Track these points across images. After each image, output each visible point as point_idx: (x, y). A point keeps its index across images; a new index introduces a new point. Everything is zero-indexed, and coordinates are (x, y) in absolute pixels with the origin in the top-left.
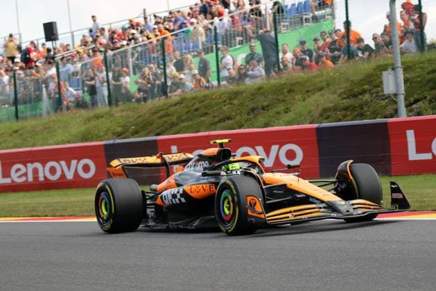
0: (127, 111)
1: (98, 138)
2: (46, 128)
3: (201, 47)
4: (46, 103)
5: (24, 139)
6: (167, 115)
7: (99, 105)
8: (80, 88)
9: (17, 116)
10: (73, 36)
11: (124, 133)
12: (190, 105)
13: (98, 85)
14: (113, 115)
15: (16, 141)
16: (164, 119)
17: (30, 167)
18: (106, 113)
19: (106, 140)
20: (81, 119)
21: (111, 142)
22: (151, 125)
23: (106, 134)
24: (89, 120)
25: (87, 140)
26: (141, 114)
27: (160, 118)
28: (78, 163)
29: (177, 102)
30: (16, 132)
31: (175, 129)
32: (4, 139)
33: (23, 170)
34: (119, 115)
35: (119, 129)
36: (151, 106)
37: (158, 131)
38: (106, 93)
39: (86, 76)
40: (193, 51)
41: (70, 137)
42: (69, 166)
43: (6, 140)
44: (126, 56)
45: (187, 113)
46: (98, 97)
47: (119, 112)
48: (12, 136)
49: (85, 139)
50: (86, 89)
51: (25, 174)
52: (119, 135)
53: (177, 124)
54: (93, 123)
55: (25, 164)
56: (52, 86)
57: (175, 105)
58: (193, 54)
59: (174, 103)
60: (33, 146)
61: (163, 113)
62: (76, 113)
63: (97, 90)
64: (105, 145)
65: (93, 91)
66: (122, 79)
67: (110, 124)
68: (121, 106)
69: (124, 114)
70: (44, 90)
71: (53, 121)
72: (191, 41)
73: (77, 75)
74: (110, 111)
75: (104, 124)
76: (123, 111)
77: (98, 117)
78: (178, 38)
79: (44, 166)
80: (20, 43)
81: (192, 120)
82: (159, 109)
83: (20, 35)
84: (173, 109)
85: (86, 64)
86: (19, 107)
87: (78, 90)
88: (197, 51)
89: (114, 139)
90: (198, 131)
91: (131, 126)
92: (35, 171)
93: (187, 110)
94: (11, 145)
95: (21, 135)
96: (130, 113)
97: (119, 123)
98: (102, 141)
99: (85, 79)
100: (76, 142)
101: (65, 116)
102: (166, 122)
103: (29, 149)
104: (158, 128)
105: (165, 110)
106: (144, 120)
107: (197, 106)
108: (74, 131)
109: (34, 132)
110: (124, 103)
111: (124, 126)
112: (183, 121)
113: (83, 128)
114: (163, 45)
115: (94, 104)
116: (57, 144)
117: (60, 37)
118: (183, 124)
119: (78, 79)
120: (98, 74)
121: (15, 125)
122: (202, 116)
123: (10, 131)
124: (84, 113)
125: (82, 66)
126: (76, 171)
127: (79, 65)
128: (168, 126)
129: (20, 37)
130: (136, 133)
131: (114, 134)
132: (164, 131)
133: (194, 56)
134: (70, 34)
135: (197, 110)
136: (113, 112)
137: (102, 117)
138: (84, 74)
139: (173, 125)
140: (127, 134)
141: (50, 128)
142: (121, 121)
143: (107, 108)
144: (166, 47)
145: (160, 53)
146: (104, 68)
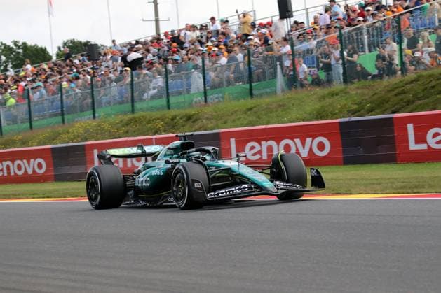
0: (363, 88)
1: (333, 115)
2: (280, 106)
3: (437, 24)
4: (280, 80)
5: (259, 117)
6: (403, 92)
7: (334, 83)
8: (315, 66)
9: (251, 94)
10: (307, 14)
11: (359, 111)
12: (426, 82)
13: (333, 62)
14: (348, 92)
15: (251, 119)
16: (401, 97)
17: (265, 144)
18: (341, 91)
19: (341, 118)
20: (315, 96)
21: (346, 120)
22: (387, 102)
23: (340, 112)
24: (323, 97)
25: (321, 118)
26: (377, 91)
27: (396, 95)
28: (313, 141)
29: (413, 79)
30: (250, 109)
31: (412, 106)
32: (238, 117)
33: (258, 148)
34: (354, 92)
35: (354, 107)
36: (387, 84)
37: (394, 108)
38: (341, 71)
39: (321, 54)
40: (429, 28)
41: (305, 115)
42: (303, 144)
43: (240, 118)
44: (361, 34)
45: (423, 90)
47: (355, 89)
48: (245, 113)
49: (319, 117)
50: (321, 65)
51: (260, 152)
52: (354, 113)
53: (413, 102)
54: (328, 101)
55: (259, 142)
56: (287, 63)
57: (412, 82)
58: (429, 31)
59: (410, 80)
60: (267, 124)
61: (400, 91)
62: (310, 90)
63: (333, 67)
64: (339, 123)
65: (328, 68)
67: (345, 103)
68: (357, 83)
69: (359, 91)
70: (279, 67)
71: (288, 98)
72: (427, 17)
73: (312, 53)
74: (345, 88)
75: (339, 102)
76: (358, 88)
77: (333, 94)
78: (414, 15)
79: (278, 144)
80: (255, 20)
81: (428, 97)
82: (395, 86)
83: (254, 11)
84: (408, 86)
85: (321, 41)
86: (253, 84)
87: (313, 67)
88: (433, 28)
89: (349, 117)
90: (434, 109)
91: (367, 103)
92: (270, 149)
93: (423, 87)
94: (245, 123)
95: (255, 112)
96: (366, 91)
97: (355, 101)
98: (337, 118)
99: (320, 56)
100: (311, 120)
101: (300, 93)
102: (402, 99)
103: (264, 127)
104: (394, 106)
105: (400, 87)
106: (379, 98)
107: (433, 83)
108: (308, 109)
109: (268, 110)
110: (359, 80)
111: (361, 103)
112: (419, 99)
113: (318, 106)
114: (399, 22)
115: (329, 81)
116: (291, 122)
117: (294, 14)
118: (419, 102)
119: (313, 57)
120: (334, 51)
121: (249, 102)
122: (438, 94)
123: (245, 109)
124: (319, 91)
125: (318, 43)
126: (311, 149)
127: (314, 42)
128: (404, 104)
129: (255, 14)
130: (371, 111)
131: (349, 111)
132: (400, 109)
133: (430, 33)
134: (304, 12)
135: (433, 87)
136: (348, 90)
137: (337, 94)
139: (409, 103)
140: (362, 111)
141: (284, 105)
142: (355, 98)
143: (343, 86)
144: (402, 24)
145: (395, 29)
146: (339, 45)
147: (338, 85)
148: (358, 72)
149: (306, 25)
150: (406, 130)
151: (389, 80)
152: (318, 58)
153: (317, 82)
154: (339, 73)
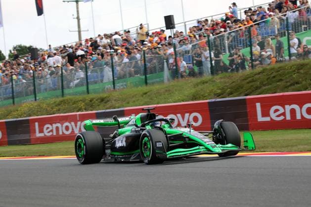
0: (225, 78)
1: (204, 97)
2: (166, 91)
3: (277, 32)
4: (166, 73)
5: (151, 99)
6: (253, 81)
7: (205, 75)
8: (191, 62)
9: (146, 83)
10: (185, 25)
11: (222, 94)
12: (269, 74)
13: (203, 60)
14: (215, 81)
15: (146, 100)
16: (251, 84)
18: (210, 80)
19: (210, 99)
20: (191, 84)
21: (213, 100)
22: (242, 88)
23: (209, 95)
24: (197, 85)
25: (196, 99)
26: (234, 80)
27: (248, 83)
28: (189, 116)
29: (260, 71)
30: (146, 93)
31: (259, 91)
32: (137, 99)
34: (219, 81)
35: (219, 91)
36: (242, 75)
37: (246, 92)
38: (209, 66)
39: (195, 54)
40: (271, 35)
41: (185, 98)
42: (183, 118)
43: (138, 100)
44: (223, 39)
45: (268, 79)
46: (204, 68)
47: (219, 78)
48: (142, 96)
49: (194, 98)
50: (195, 62)
52: (219, 95)
53: (260, 88)
54: (200, 87)
56: (171, 61)
57: (259, 73)
58: (271, 37)
59: (257, 72)
60: (158, 104)
61: (251, 79)
62: (188, 80)
63: (203, 64)
64: (209, 103)
65: (200, 64)
66: (221, 56)
67: (212, 88)
69: (222, 80)
70: (165, 64)
71: (172, 85)
72: (270, 28)
73: (189, 53)
74: (212, 78)
75: (208, 88)
76: (221, 78)
77: (204, 83)
78: (260, 26)
80: (148, 31)
81: (271, 84)
82: (247, 77)
83: (148, 24)
84: (257, 76)
85: (195, 45)
86: (148, 76)
87: (190, 64)
88: (274, 36)
89: (215, 98)
90: (275, 93)
91: (227, 89)
93: (267, 77)
94: (142, 103)
95: (149, 96)
96: (227, 80)
97: (219, 87)
98: (206, 99)
99: (194, 55)
100: (188, 101)
101: (181, 82)
102: (252, 86)
104: (247, 91)
105: (250, 77)
106: (237, 85)
107: (274, 74)
108: (186, 93)
109: (158, 93)
110: (222, 73)
111: (223, 89)
112: (265, 85)
113: (193, 91)
114: (249, 32)
115: (201, 73)
116: (175, 102)
117: (176, 26)
118: (264, 88)
119: (190, 56)
120: (204, 52)
121: (145, 89)
122: (278, 81)
123: (141, 93)
124: (194, 80)
125: (193, 46)
126: (188, 121)
127: (190, 46)
128: (254, 89)
129: (148, 26)
130: (230, 94)
131: (215, 94)
132: (251, 93)
133: (272, 39)
134: (183, 24)
135: (274, 77)
136: (214, 79)
137: (207, 82)
138: (194, 52)
139: (257, 88)
140: (224, 95)
141: (169, 91)
142: (220, 85)
143: (210, 77)
144: (252, 33)
145: (247, 36)
146: (208, 48)
147: (207, 75)
148: (221, 66)
149: (184, 34)
150: (255, 107)
151: (244, 73)
152: (193, 57)
153: (192, 74)
154: (208, 67)
